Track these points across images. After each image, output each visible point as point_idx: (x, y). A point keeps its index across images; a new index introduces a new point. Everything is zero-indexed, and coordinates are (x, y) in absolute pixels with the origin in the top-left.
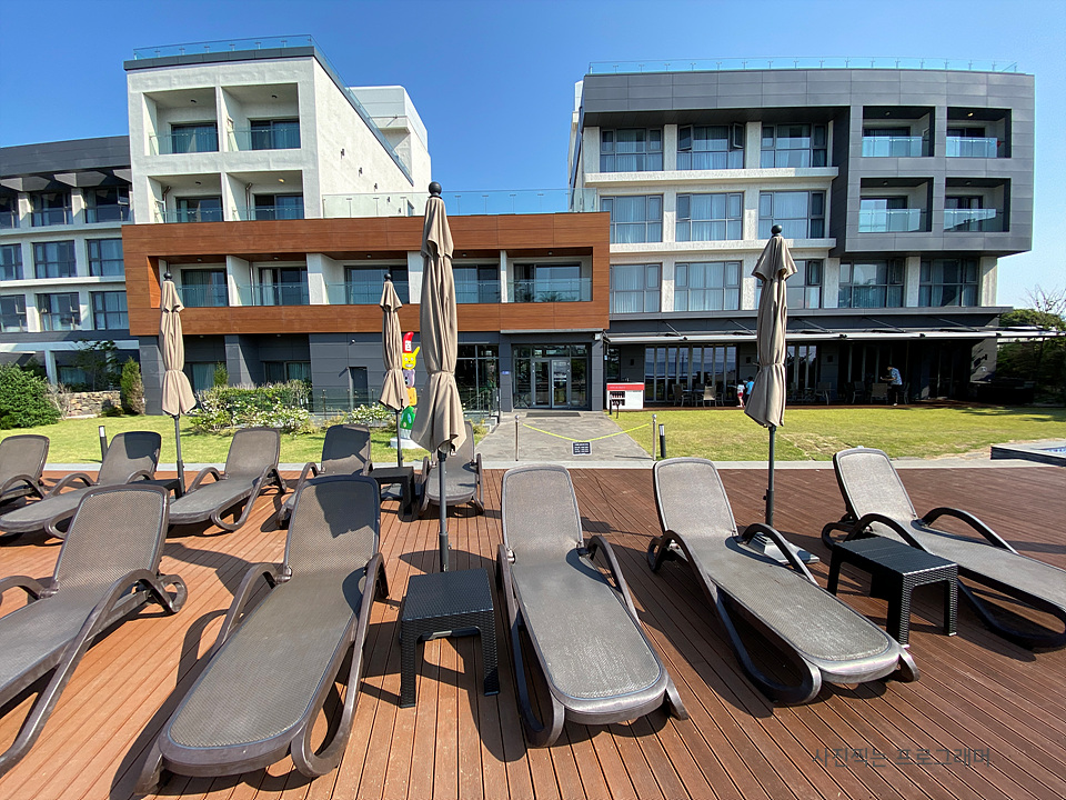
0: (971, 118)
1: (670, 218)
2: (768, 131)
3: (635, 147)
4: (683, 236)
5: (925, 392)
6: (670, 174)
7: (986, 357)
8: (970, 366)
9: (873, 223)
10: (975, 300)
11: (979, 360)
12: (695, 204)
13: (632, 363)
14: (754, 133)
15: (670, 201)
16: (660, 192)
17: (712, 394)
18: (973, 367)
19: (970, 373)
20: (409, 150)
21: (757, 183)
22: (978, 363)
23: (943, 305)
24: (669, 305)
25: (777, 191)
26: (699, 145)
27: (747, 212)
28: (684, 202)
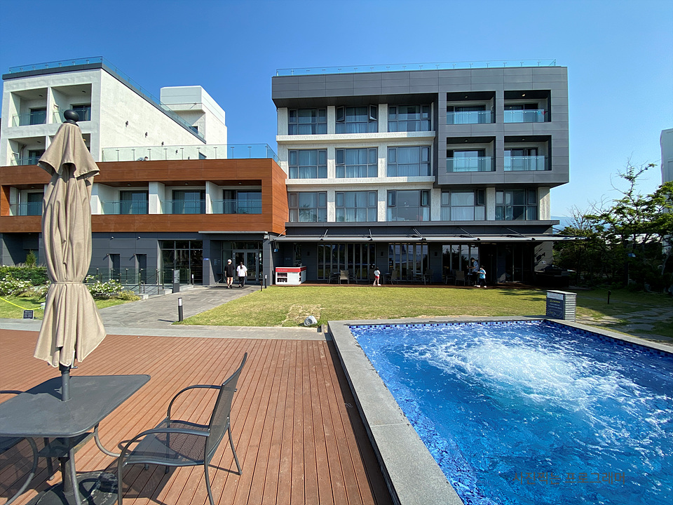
0: (523, 98)
1: (331, 163)
2: (392, 110)
3: (311, 121)
4: (340, 174)
5: (503, 277)
6: (331, 136)
7: (544, 254)
8: (534, 260)
9: (467, 166)
10: (536, 216)
11: (540, 256)
12: (347, 156)
13: (308, 254)
14: (383, 112)
15: (331, 154)
16: (325, 147)
17: (346, 276)
18: (536, 261)
19: (535, 265)
20: (205, 122)
21: (386, 142)
22: (539, 258)
23: (514, 219)
24: (331, 217)
25: (399, 147)
26: (350, 119)
27: (379, 160)
28: (340, 154)
